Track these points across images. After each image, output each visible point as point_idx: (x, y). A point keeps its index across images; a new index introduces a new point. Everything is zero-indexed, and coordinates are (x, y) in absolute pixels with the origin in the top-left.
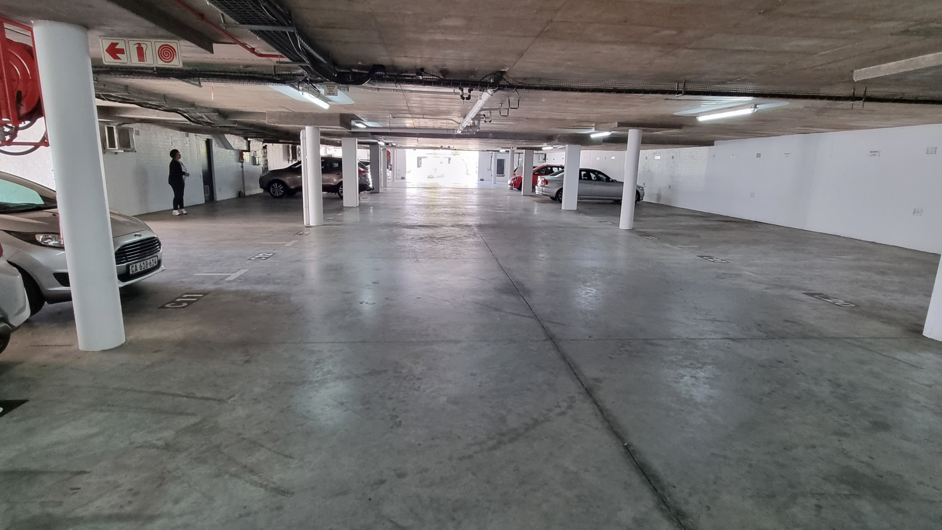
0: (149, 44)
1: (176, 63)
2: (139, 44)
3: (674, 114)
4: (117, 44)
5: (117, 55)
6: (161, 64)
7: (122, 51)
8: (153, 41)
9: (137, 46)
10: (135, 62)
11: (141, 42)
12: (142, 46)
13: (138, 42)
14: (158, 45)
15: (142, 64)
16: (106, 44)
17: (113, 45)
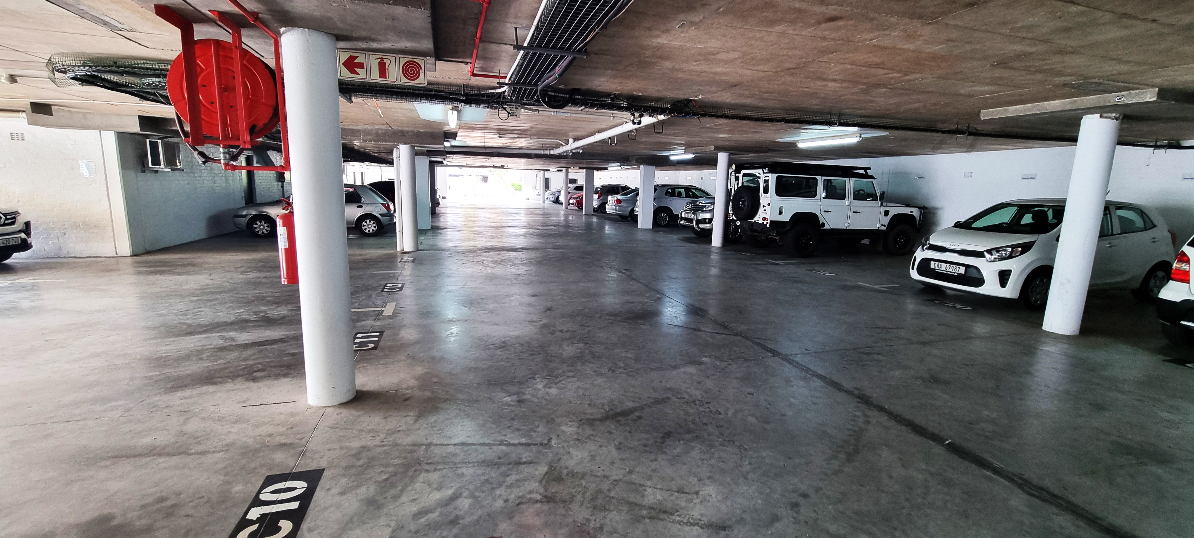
0: (393, 59)
1: (421, 81)
2: (382, 59)
3: (777, 140)
4: (357, 57)
5: (356, 69)
6: (404, 81)
7: (361, 66)
8: (397, 56)
9: (379, 60)
10: (375, 77)
11: (383, 57)
12: (385, 61)
13: (381, 57)
14: (403, 61)
15: (383, 81)
16: (344, 57)
17: (352, 59)
